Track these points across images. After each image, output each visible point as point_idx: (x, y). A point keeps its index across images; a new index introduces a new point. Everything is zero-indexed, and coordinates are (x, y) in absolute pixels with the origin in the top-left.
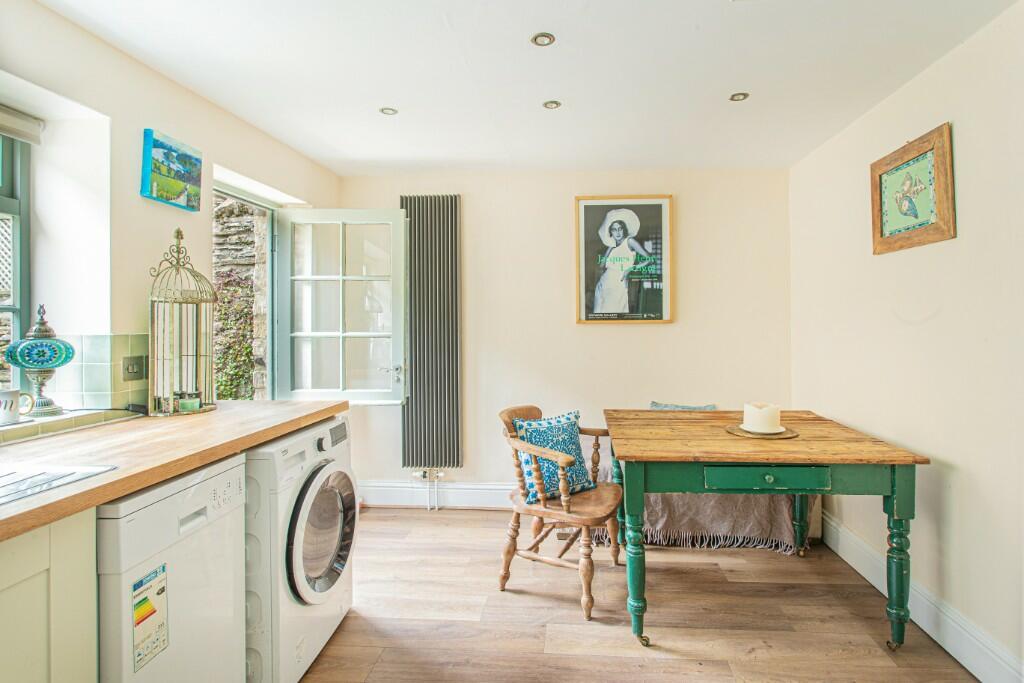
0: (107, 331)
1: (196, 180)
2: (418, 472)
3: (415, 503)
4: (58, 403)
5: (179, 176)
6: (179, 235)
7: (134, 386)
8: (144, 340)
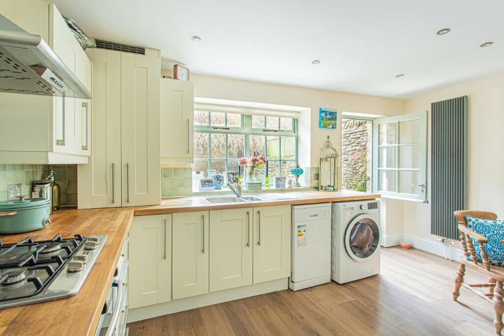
0: (310, 166)
1: (335, 119)
2: (440, 238)
3: (439, 254)
4: (300, 184)
5: (329, 119)
6: (328, 137)
7: (316, 181)
8: (319, 169)
